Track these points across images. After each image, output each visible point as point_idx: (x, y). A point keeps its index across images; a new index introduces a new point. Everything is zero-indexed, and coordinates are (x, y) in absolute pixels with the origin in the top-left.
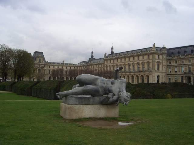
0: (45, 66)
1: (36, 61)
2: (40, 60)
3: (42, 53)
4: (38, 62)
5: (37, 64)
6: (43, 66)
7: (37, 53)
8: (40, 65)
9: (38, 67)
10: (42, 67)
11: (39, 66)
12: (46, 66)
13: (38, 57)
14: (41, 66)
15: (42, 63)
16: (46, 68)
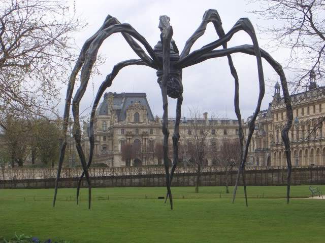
0: (151, 133)
1: (127, 120)
2: (137, 116)
3: (143, 96)
4: (132, 120)
5: (131, 127)
6: (145, 130)
7: (128, 98)
8: (137, 128)
9: (133, 136)
10: (145, 134)
11: (137, 131)
12: (154, 131)
13: (131, 107)
14: (141, 131)
15: (144, 124)
16: (154, 137)
